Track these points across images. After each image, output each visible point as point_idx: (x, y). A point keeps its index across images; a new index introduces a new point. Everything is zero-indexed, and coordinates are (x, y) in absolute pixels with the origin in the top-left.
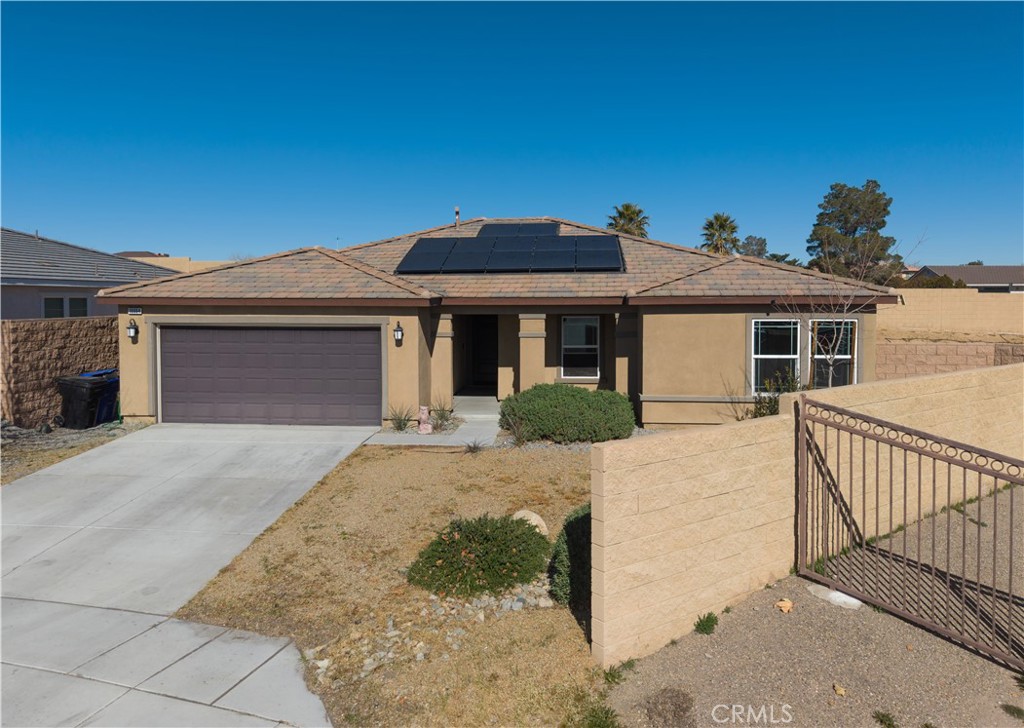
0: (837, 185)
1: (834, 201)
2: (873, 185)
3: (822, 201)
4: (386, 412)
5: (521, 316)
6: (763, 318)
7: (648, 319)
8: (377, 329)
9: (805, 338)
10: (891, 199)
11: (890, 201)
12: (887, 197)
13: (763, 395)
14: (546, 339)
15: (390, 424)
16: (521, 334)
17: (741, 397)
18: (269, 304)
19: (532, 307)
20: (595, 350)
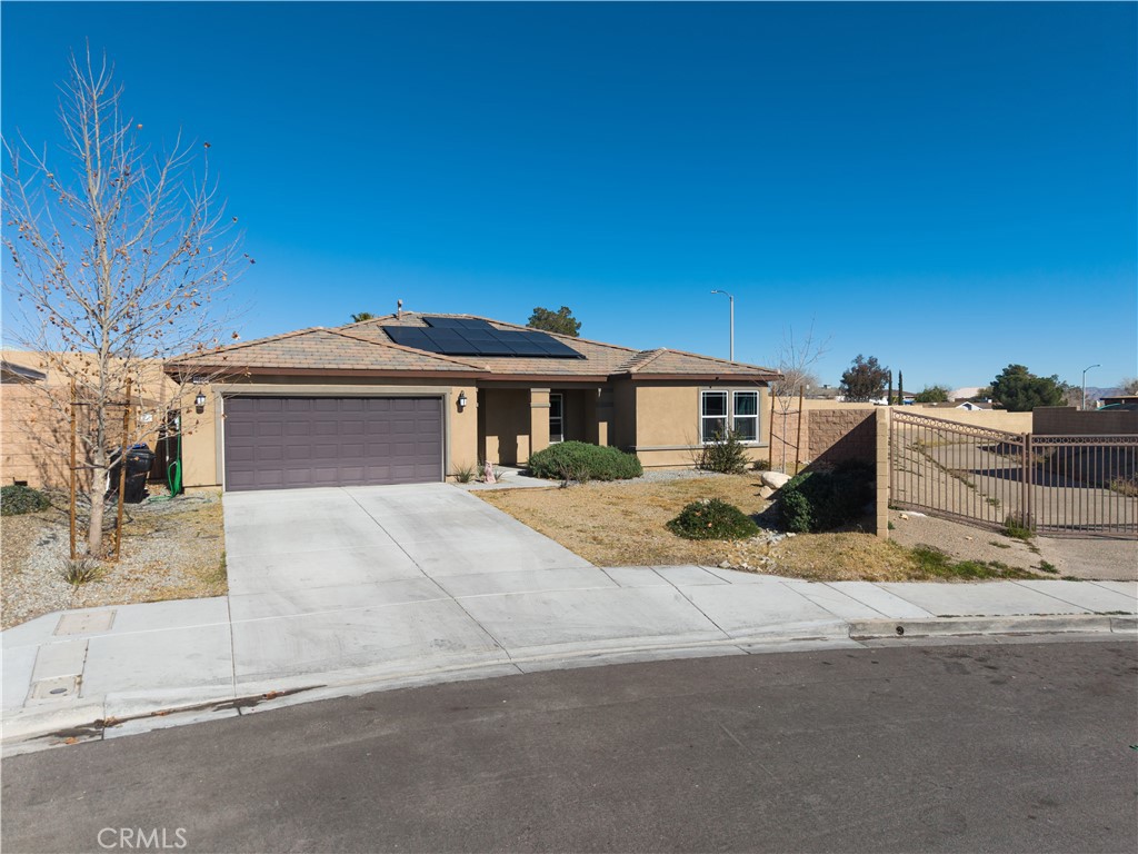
0: (539, 309)
1: (537, 322)
2: (566, 310)
3: (528, 322)
4: (451, 470)
5: (532, 390)
6: (708, 390)
7: (640, 390)
8: (440, 398)
9: (730, 403)
10: (580, 323)
11: (579, 326)
12: (577, 321)
13: (708, 443)
14: (551, 408)
15: (453, 479)
16: (532, 404)
17: (695, 445)
18: (351, 374)
19: (540, 383)
20: (559, 420)
